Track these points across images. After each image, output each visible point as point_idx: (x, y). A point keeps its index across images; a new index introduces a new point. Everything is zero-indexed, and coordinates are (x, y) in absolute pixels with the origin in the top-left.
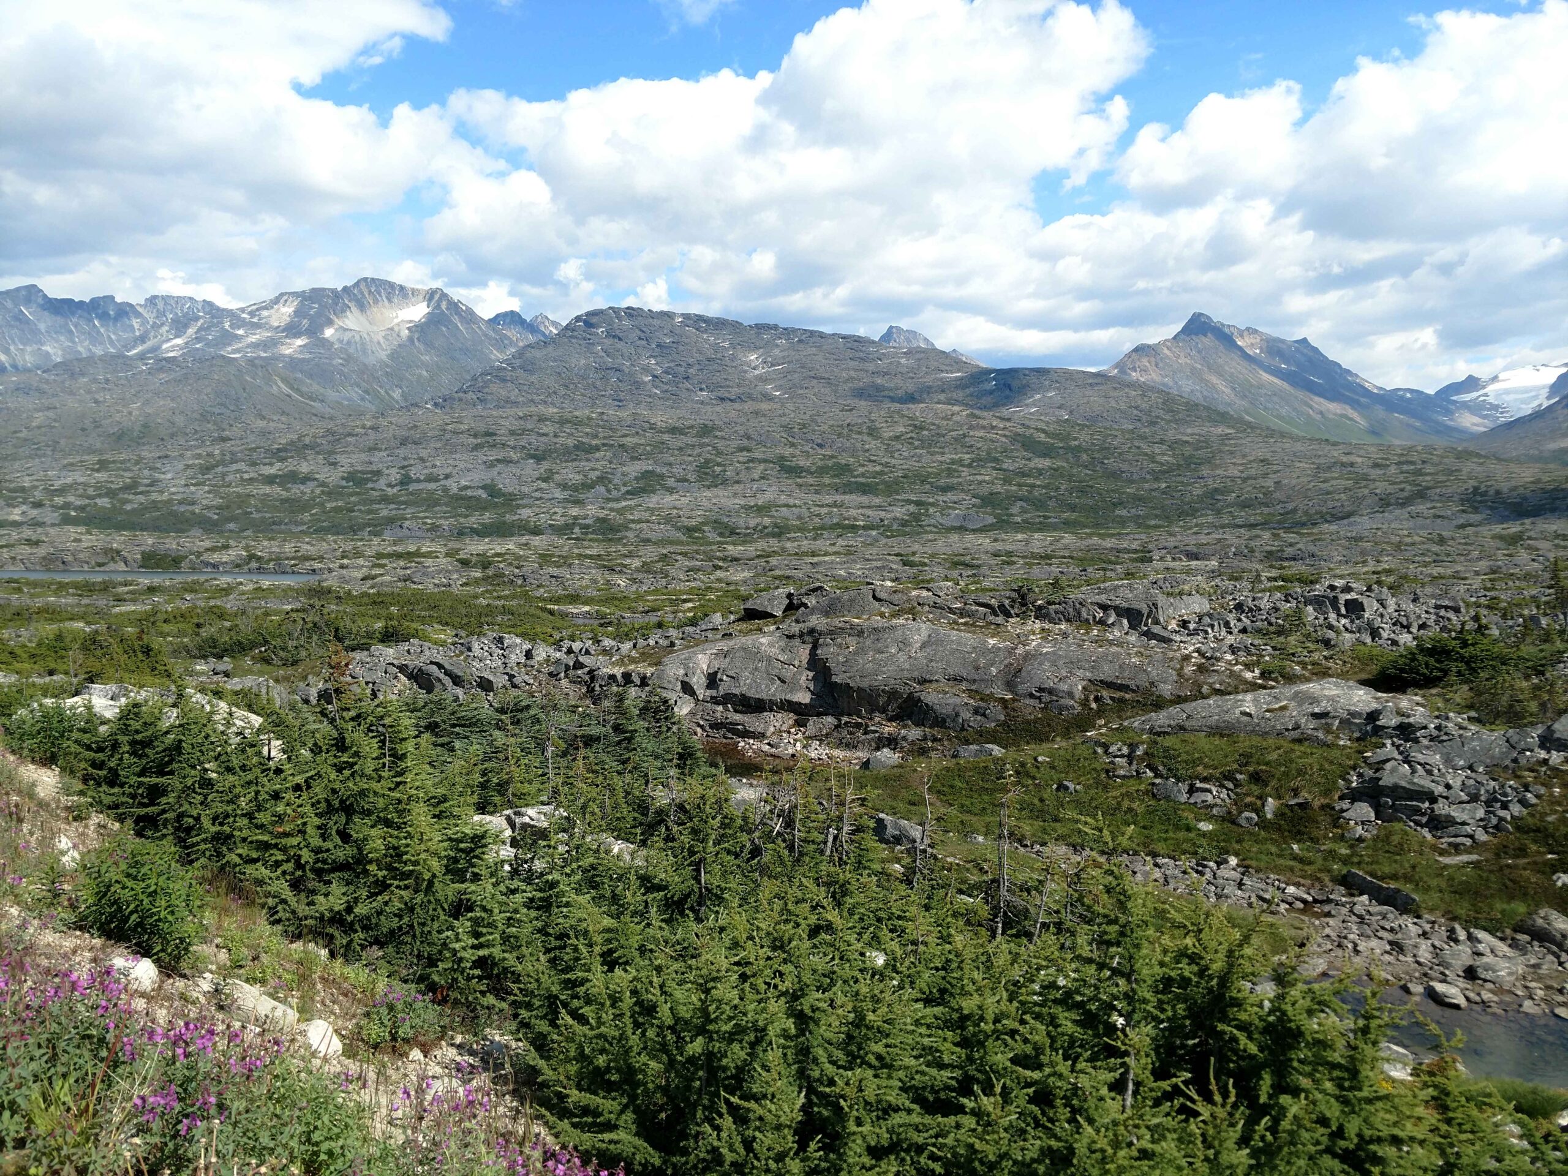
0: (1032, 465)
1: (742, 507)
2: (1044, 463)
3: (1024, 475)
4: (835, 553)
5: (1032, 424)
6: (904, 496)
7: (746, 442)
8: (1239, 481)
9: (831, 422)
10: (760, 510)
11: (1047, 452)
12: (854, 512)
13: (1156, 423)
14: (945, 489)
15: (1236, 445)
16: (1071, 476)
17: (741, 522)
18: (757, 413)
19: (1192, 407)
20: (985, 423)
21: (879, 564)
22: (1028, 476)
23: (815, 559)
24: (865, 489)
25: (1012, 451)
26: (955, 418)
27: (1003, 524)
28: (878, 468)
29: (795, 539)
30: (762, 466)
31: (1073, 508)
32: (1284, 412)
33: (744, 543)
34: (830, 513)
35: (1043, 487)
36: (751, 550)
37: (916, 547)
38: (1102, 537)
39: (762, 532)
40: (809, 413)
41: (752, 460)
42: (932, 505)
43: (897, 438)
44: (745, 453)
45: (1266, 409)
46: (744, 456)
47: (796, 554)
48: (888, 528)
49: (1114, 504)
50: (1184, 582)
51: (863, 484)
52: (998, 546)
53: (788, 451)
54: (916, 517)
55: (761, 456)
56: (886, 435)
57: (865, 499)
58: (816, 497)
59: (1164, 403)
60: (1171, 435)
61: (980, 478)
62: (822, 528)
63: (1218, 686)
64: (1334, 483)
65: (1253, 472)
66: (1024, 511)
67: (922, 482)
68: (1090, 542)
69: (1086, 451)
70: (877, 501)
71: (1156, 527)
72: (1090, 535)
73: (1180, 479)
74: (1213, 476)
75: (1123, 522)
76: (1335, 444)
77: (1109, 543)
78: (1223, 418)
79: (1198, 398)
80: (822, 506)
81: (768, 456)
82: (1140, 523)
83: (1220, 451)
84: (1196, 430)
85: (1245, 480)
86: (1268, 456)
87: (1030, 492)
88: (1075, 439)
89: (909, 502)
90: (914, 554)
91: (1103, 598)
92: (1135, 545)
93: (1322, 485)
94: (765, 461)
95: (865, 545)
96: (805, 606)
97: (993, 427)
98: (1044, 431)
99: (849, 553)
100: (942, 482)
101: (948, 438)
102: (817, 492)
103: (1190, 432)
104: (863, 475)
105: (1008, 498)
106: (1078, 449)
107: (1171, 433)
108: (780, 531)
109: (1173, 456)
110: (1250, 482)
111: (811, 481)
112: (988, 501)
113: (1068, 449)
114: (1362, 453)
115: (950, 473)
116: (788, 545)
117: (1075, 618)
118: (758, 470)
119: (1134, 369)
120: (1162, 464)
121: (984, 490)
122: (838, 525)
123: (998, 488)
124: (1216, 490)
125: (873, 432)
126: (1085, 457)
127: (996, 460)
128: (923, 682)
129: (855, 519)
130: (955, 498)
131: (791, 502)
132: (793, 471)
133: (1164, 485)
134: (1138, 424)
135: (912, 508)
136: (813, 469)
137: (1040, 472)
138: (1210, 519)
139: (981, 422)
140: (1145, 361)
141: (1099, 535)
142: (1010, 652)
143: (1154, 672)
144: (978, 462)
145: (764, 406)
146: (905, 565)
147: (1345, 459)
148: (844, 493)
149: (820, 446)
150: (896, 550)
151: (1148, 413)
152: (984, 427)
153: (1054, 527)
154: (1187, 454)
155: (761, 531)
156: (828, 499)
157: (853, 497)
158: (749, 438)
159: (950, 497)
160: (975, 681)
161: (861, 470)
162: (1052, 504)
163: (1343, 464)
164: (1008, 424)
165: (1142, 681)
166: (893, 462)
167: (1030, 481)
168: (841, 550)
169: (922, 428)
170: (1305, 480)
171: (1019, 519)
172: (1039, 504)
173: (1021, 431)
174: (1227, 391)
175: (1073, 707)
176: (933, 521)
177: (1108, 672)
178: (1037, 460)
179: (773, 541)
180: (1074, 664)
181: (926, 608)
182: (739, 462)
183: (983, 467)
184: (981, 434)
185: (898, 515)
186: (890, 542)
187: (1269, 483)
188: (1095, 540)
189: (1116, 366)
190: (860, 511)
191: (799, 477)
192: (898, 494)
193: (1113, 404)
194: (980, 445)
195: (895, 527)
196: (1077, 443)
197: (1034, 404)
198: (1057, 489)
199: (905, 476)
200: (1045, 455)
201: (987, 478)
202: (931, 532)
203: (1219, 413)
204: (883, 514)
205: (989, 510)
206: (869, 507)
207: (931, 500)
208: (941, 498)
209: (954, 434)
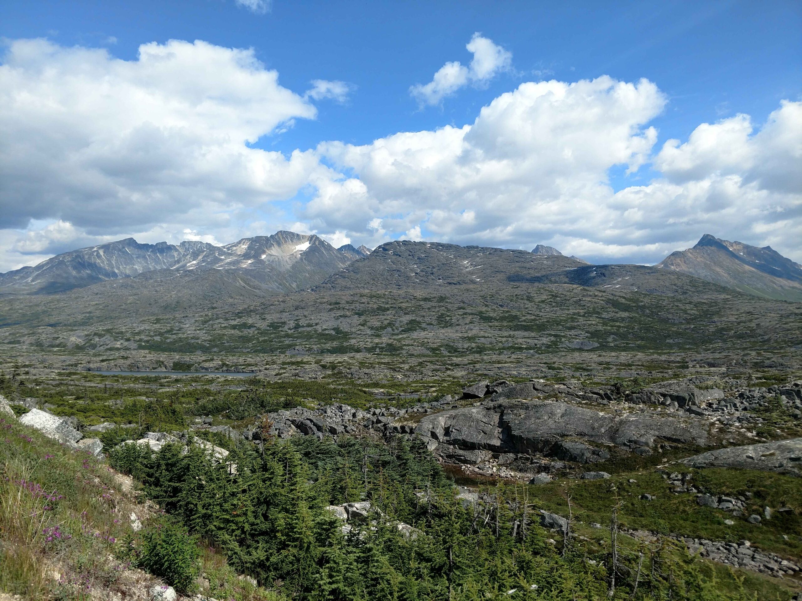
0: (618, 315)
1: (460, 338)
2: (625, 314)
3: (614, 321)
4: (511, 362)
5: (617, 294)
6: (548, 332)
7: (462, 305)
8: (736, 324)
9: (507, 294)
10: (470, 339)
11: (626, 308)
12: (520, 340)
13: (686, 293)
14: (571, 328)
15: (733, 304)
16: (640, 321)
17: (460, 345)
18: (468, 290)
19: (706, 284)
20: (591, 293)
21: (535, 368)
22: (617, 321)
23: (500, 365)
24: (526, 328)
25: (607, 308)
26: (575, 291)
27: (604, 347)
28: (533, 317)
29: (489, 355)
30: (471, 317)
31: (642, 339)
32: (759, 286)
33: (462, 356)
34: (507, 341)
35: (625, 327)
36: (465, 360)
37: (555, 359)
38: (660, 354)
39: (471, 351)
40: (495, 290)
41: (465, 314)
42: (564, 336)
43: (543, 302)
44: (462, 310)
45: (748, 284)
46: (461, 312)
47: (490, 362)
48: (539, 349)
49: (665, 337)
50: (707, 380)
51: (524, 325)
52: (601, 359)
53: (484, 309)
54: (555, 343)
55: (470, 311)
56: (537, 300)
57: (526, 334)
58: (499, 333)
59: (690, 282)
60: (696, 299)
61: (590, 322)
62: (504, 348)
63: (732, 441)
64: (791, 324)
65: (743, 319)
66: (615, 340)
67: (557, 324)
68: (653, 357)
69: (648, 308)
70: (533, 334)
71: (689, 349)
72: (653, 354)
73: (701, 323)
74: (720, 321)
75: (671, 346)
76: (791, 303)
77: (663, 358)
78: (724, 290)
79: (709, 279)
80: (503, 337)
81: (474, 312)
82: (681, 347)
83: (724, 308)
84: (709, 297)
85: (739, 323)
86: (752, 310)
87: (618, 330)
88: (642, 302)
89: (551, 335)
90: (554, 363)
91: (663, 390)
92: (678, 359)
93: (784, 326)
94: (472, 314)
95: (527, 358)
96: (496, 392)
97: (596, 296)
98: (624, 298)
99: (518, 362)
100: (568, 325)
101: (571, 301)
102: (500, 330)
103: (705, 298)
104: (524, 321)
105: (605, 333)
106: (644, 307)
107: (695, 298)
108: (480, 350)
109: (697, 310)
110: (742, 324)
111: (496, 324)
112: (594, 335)
113: (638, 307)
115: (573, 320)
116: (485, 357)
117: (648, 401)
118: (469, 318)
119: (672, 264)
120: (691, 315)
121: (592, 329)
122: (512, 347)
123: (600, 328)
124: (723, 329)
125: (530, 299)
126: (648, 311)
127: (598, 313)
128: (563, 436)
129: (521, 344)
130: (576, 333)
131: (486, 335)
132: (488, 319)
133: (692, 326)
134: (676, 294)
135: (553, 338)
136: (498, 318)
137: (623, 319)
138: (720, 344)
139: (589, 293)
140: (678, 260)
141: (658, 354)
142: (612, 420)
143: (694, 432)
144: (588, 314)
145: (471, 286)
146: (549, 369)
147: (797, 311)
148: (515, 330)
149: (501, 306)
150: (544, 361)
151: (682, 287)
152: (590, 296)
153: (632, 349)
154: (705, 309)
155: (470, 350)
156: (506, 334)
157: (520, 332)
158: (464, 303)
159: (573, 332)
160: (592, 436)
161: (524, 318)
162: (630, 336)
163: (796, 314)
164: (604, 294)
165: (687, 437)
166: (541, 314)
167: (618, 324)
168: (514, 360)
169: (557, 297)
170: (774, 323)
171: (612, 345)
172: (623, 336)
173: (611, 297)
174: (726, 275)
175: (648, 451)
176: (564, 346)
177: (667, 432)
178: (621, 313)
179: (477, 356)
180: (648, 427)
181: (564, 395)
182: (458, 315)
183: (591, 316)
184: (589, 299)
185: (545, 342)
186: (541, 356)
187: (753, 325)
188: (655, 356)
189: (663, 263)
190: (524, 340)
191: (491, 322)
192: (544, 331)
193: (662, 283)
194: (589, 305)
195: (543, 348)
196: (643, 304)
197: (618, 284)
198: (633, 328)
199: (548, 322)
200: (625, 310)
201: (594, 322)
202: (563, 351)
203: (722, 287)
204: (536, 341)
205: (595, 339)
206: (529, 338)
207: (563, 334)
208: (568, 333)
209: (574, 299)
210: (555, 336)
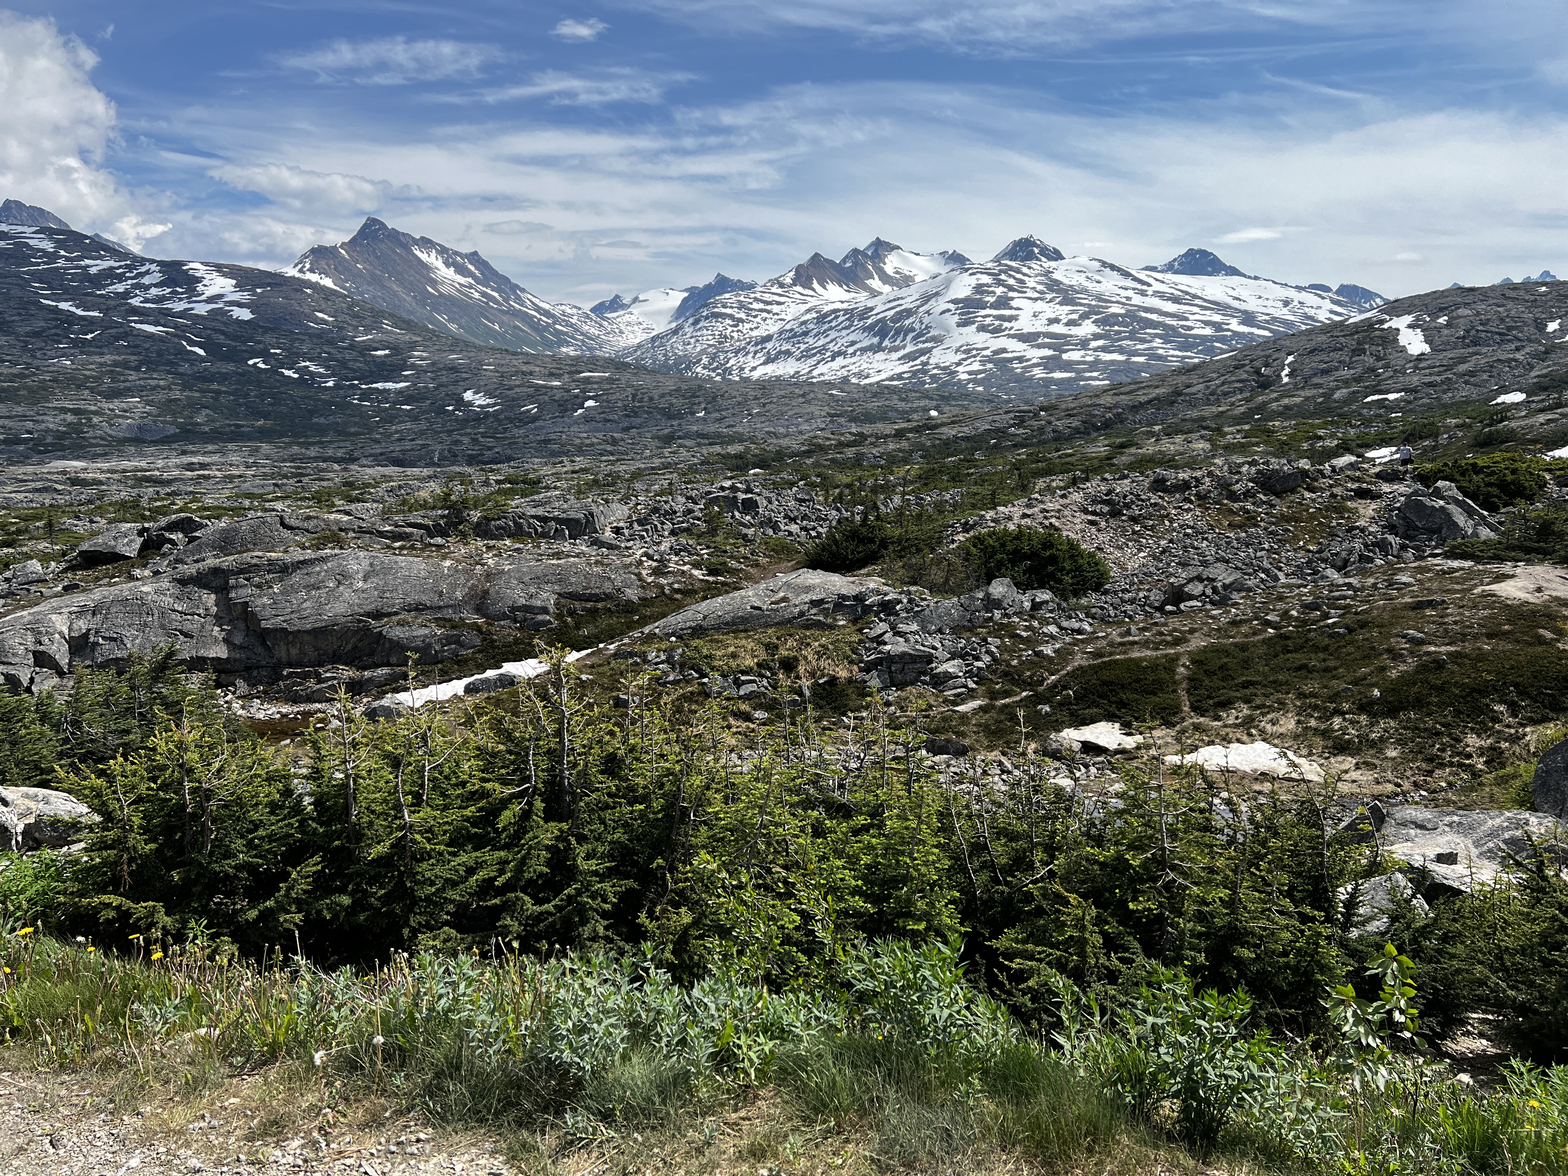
2: (227, 367)
3: (205, 379)
5: (208, 324)
6: (55, 404)
8: (434, 388)
11: (228, 355)
13: (343, 328)
14: (111, 395)
16: (259, 381)
19: (377, 313)
21: (39, 485)
22: (210, 381)
24: (1, 396)
25: (188, 353)
27: (189, 434)
31: (266, 416)
32: (463, 322)
35: (230, 394)
37: (84, 463)
38: (303, 445)
42: (95, 413)
43: (37, 334)
48: (40, 442)
49: (312, 412)
52: (185, 459)
54: (76, 428)
56: (21, 330)
59: (348, 308)
61: (153, 383)
64: (518, 390)
65: (446, 379)
66: (211, 420)
67: (79, 387)
68: (290, 451)
70: (19, 410)
71: (356, 434)
72: (290, 445)
76: (514, 354)
79: (381, 304)
82: (342, 431)
85: (439, 387)
87: (216, 399)
89: (64, 410)
90: (83, 471)
91: (540, 511)
92: (339, 454)
98: (223, 333)
100: (105, 387)
105: (190, 405)
110: (444, 389)
112: (167, 408)
115: (114, 376)
119: (313, 271)
120: (355, 371)
121: (160, 397)
123: (177, 394)
128: (377, 615)
130: (124, 406)
135: (70, 418)
140: (322, 264)
144: (147, 365)
146: (73, 484)
147: (524, 368)
150: (57, 468)
151: (334, 317)
153: (249, 437)
154: (378, 360)
159: (116, 404)
160: (440, 608)
162: (242, 411)
164: (179, 323)
167: (215, 386)
171: (207, 429)
172: (228, 412)
174: (410, 299)
175: (550, 622)
176: (99, 433)
177: (576, 584)
178: (217, 364)
180: (539, 580)
181: (351, 534)
183: (154, 371)
185: (51, 426)
186: (46, 458)
192: (49, 401)
193: (294, 306)
194: (147, 345)
195: (49, 440)
196: (260, 346)
198: (246, 395)
199: (55, 380)
200: (226, 358)
201: (162, 383)
202: (98, 445)
203: (404, 321)
204: (29, 425)
205: (169, 418)
206: (8, 417)
207: (93, 408)
208: (106, 406)
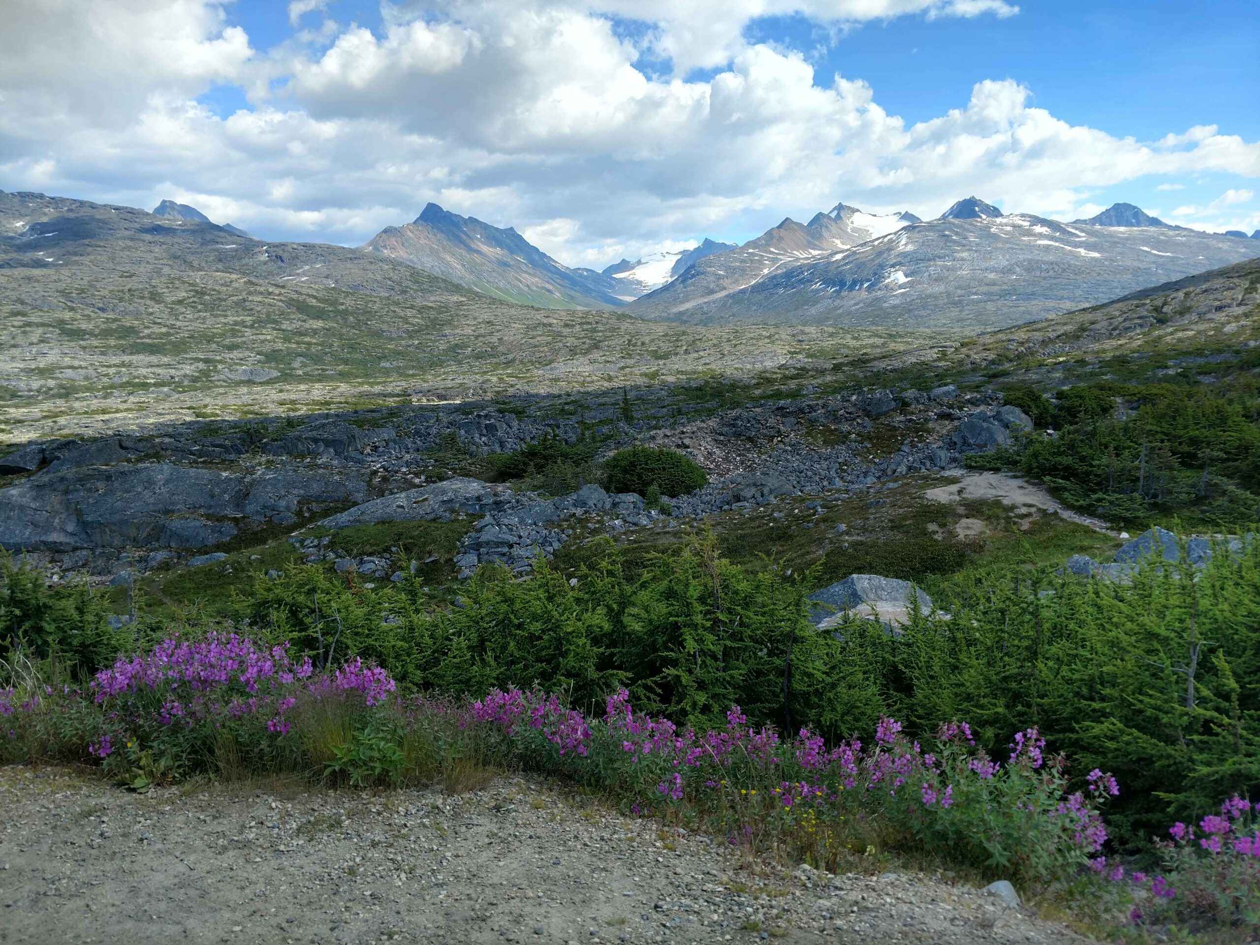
0: (307, 325)
1: (22, 370)
2: (318, 324)
3: (301, 334)
4: (127, 410)
5: (304, 291)
6: (191, 355)
7: (19, 307)
8: (473, 338)
9: (111, 288)
10: (42, 372)
11: (319, 315)
12: (143, 371)
13: (406, 292)
14: (232, 348)
15: (468, 310)
16: (341, 335)
17: (22, 385)
18: (29, 279)
19: (433, 279)
20: (262, 289)
22: (305, 335)
23: (106, 417)
24: (153, 350)
25: (288, 314)
26: (234, 285)
27: (287, 377)
28: (164, 330)
29: (84, 399)
30: (40, 330)
31: (346, 362)
32: (501, 284)
33: (28, 405)
34: (118, 373)
35: (319, 345)
36: (36, 411)
37: (208, 400)
38: (371, 385)
39: (48, 394)
40: (86, 279)
41: (29, 324)
42: (220, 362)
43: (180, 302)
44: (20, 318)
45: (488, 282)
46: (18, 321)
47: (86, 413)
48: (180, 384)
49: (379, 358)
51: (150, 345)
52: (283, 396)
53: (67, 315)
54: (205, 374)
55: (39, 320)
56: (169, 300)
57: (154, 359)
58: (102, 358)
59: (411, 275)
60: (419, 302)
61: (262, 337)
62: (112, 387)
64: (539, 338)
65: (482, 331)
66: (304, 365)
67: (209, 342)
68: (361, 389)
69: (352, 314)
70: (166, 360)
71: (413, 375)
72: (361, 384)
73: (428, 337)
74: (454, 334)
75: (387, 372)
76: (538, 310)
77: (377, 389)
78: (457, 288)
79: (437, 272)
80: (109, 366)
81: (46, 320)
82: (401, 373)
83: (457, 315)
84: (438, 298)
85: (477, 337)
86: (492, 318)
87: (308, 349)
88: (342, 304)
89: (198, 360)
90: (206, 406)
92: (398, 390)
93: (531, 341)
94: (43, 325)
95: (157, 400)
96: (58, 458)
97: (270, 293)
98: (315, 297)
99: (141, 409)
100: (227, 341)
101: (229, 302)
102: (103, 353)
103: (433, 300)
104: (149, 336)
105: (289, 354)
106: (345, 312)
107: (418, 301)
108: (67, 392)
109: (422, 318)
110: (481, 339)
111: (95, 343)
112: (272, 357)
113: (337, 312)
114: (556, 316)
115: (234, 333)
116: (77, 404)
118: (36, 335)
119: (385, 247)
120: (414, 325)
121: (267, 348)
122: (128, 383)
123: (279, 346)
124: (457, 345)
125: (155, 297)
126: (351, 319)
127: (275, 322)
129: (145, 377)
130: (241, 355)
131: (76, 363)
132: (76, 334)
133: (416, 342)
134: (392, 292)
135: (201, 366)
136: (97, 331)
137: (315, 332)
138: (454, 368)
139: (258, 288)
140: (393, 241)
141: (369, 383)
144: (259, 324)
145: (37, 272)
146: (197, 416)
147: (545, 321)
148: (132, 354)
149: (102, 310)
150: (189, 404)
151: (399, 284)
152: (261, 293)
153: (331, 378)
154: (432, 317)
155: (46, 393)
156: (116, 360)
157: (141, 357)
158: (23, 303)
159: (235, 354)
161: (146, 331)
162: (328, 358)
163: (544, 325)
164: (283, 291)
166: (178, 324)
167: (307, 339)
168: (133, 406)
169: (204, 294)
170: (520, 337)
171: (301, 373)
172: (317, 359)
173: (295, 296)
174: (459, 267)
176: (222, 377)
178: (311, 322)
179: (60, 402)
182: (13, 326)
183: (264, 327)
184: (259, 299)
185: (188, 372)
186: (182, 397)
187: (494, 339)
188: (366, 387)
189: (371, 244)
190: (149, 370)
191: (83, 340)
192: (186, 352)
193: (371, 275)
194: (259, 309)
195: (186, 383)
196: (343, 307)
197: (304, 274)
198: (331, 346)
199: (192, 337)
200: (318, 318)
201: (269, 337)
202: (221, 386)
203: (454, 285)
204: (173, 372)
205: (273, 365)
206: (158, 366)
207: (218, 358)
208: (227, 356)
209: (235, 298)
210: (206, 361)
